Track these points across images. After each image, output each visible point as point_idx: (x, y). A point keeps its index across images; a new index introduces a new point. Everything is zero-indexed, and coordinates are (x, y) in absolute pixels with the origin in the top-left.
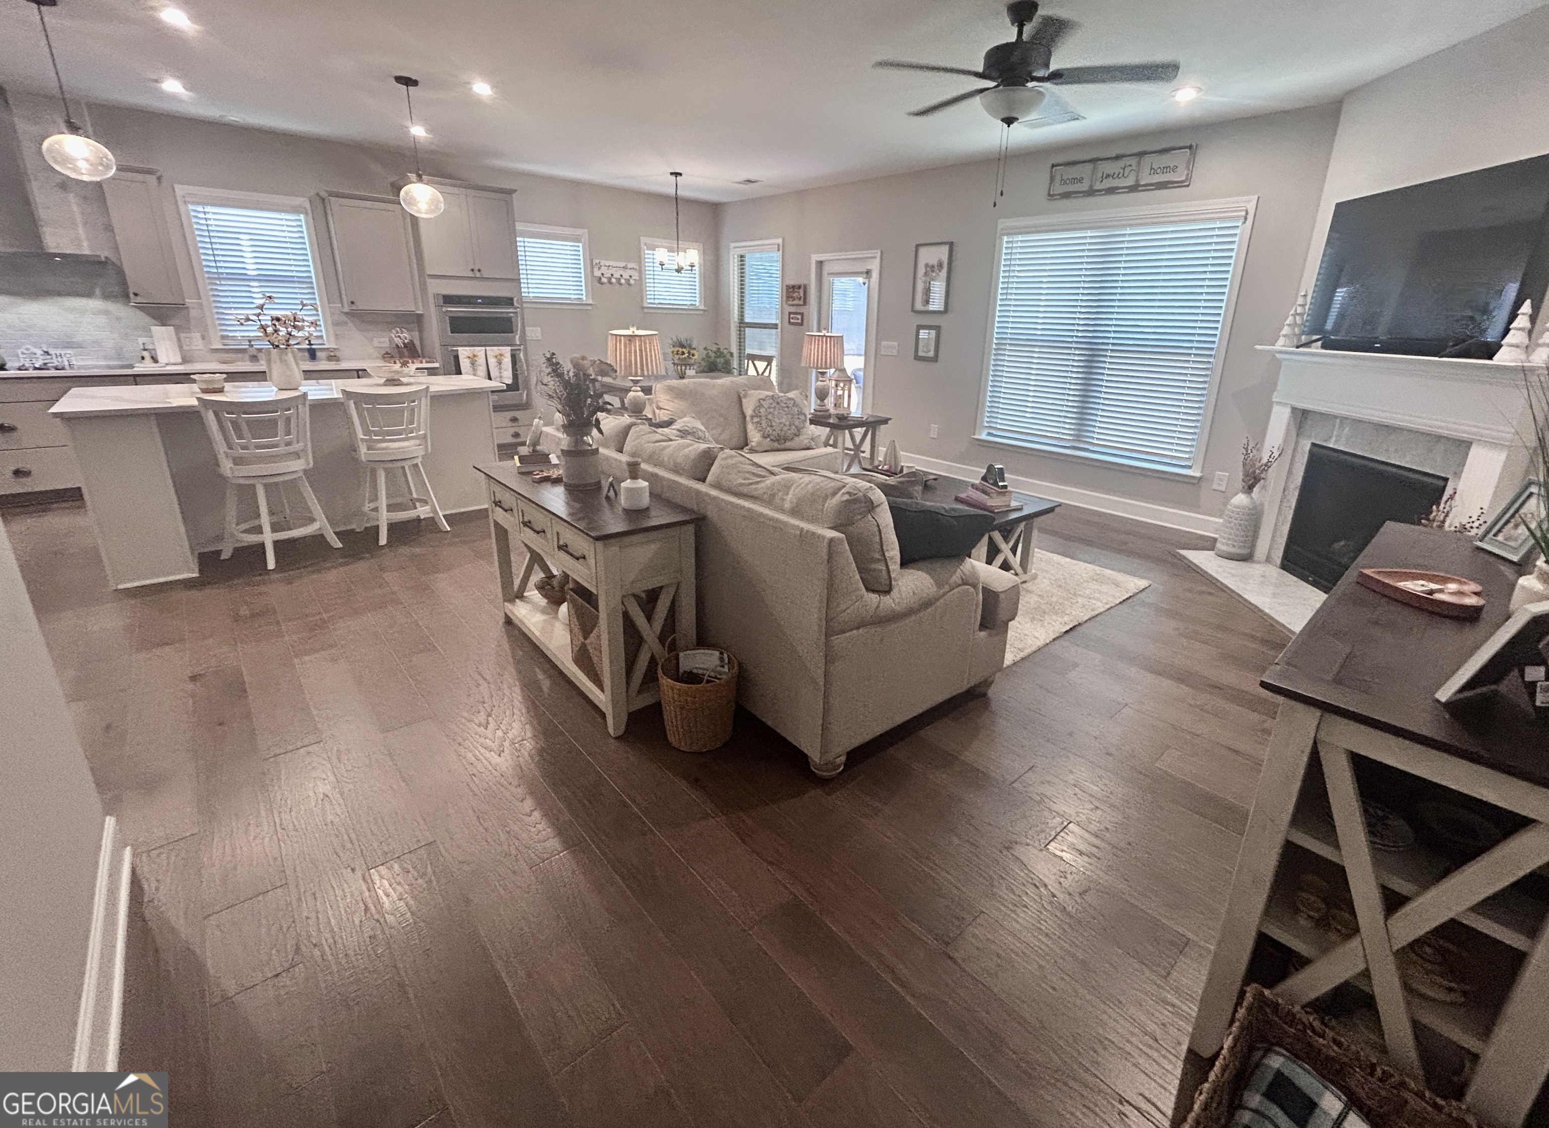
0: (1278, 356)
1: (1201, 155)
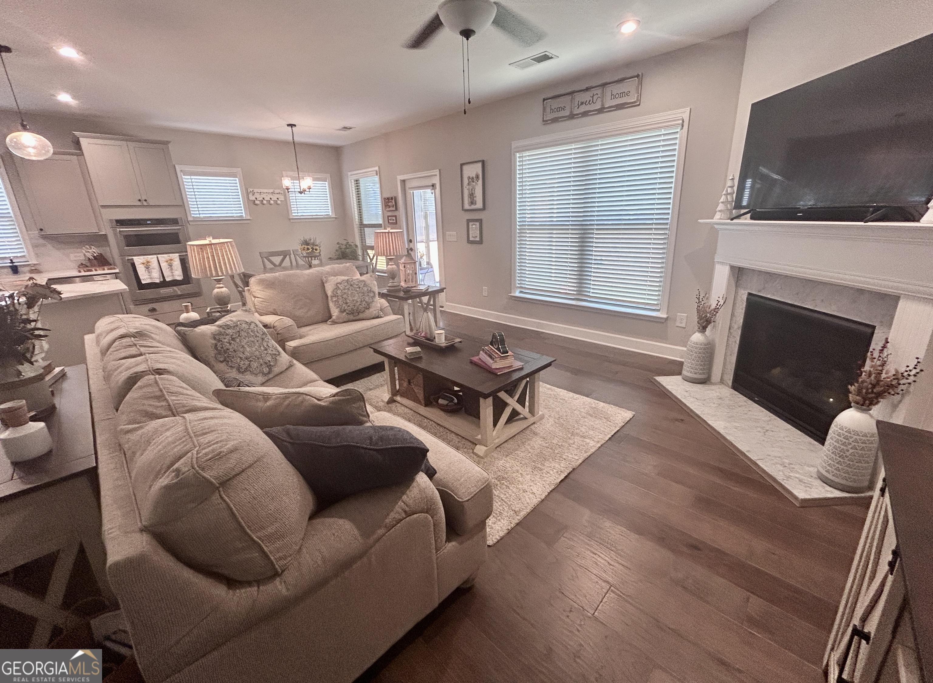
0: (716, 226)
1: (646, 81)
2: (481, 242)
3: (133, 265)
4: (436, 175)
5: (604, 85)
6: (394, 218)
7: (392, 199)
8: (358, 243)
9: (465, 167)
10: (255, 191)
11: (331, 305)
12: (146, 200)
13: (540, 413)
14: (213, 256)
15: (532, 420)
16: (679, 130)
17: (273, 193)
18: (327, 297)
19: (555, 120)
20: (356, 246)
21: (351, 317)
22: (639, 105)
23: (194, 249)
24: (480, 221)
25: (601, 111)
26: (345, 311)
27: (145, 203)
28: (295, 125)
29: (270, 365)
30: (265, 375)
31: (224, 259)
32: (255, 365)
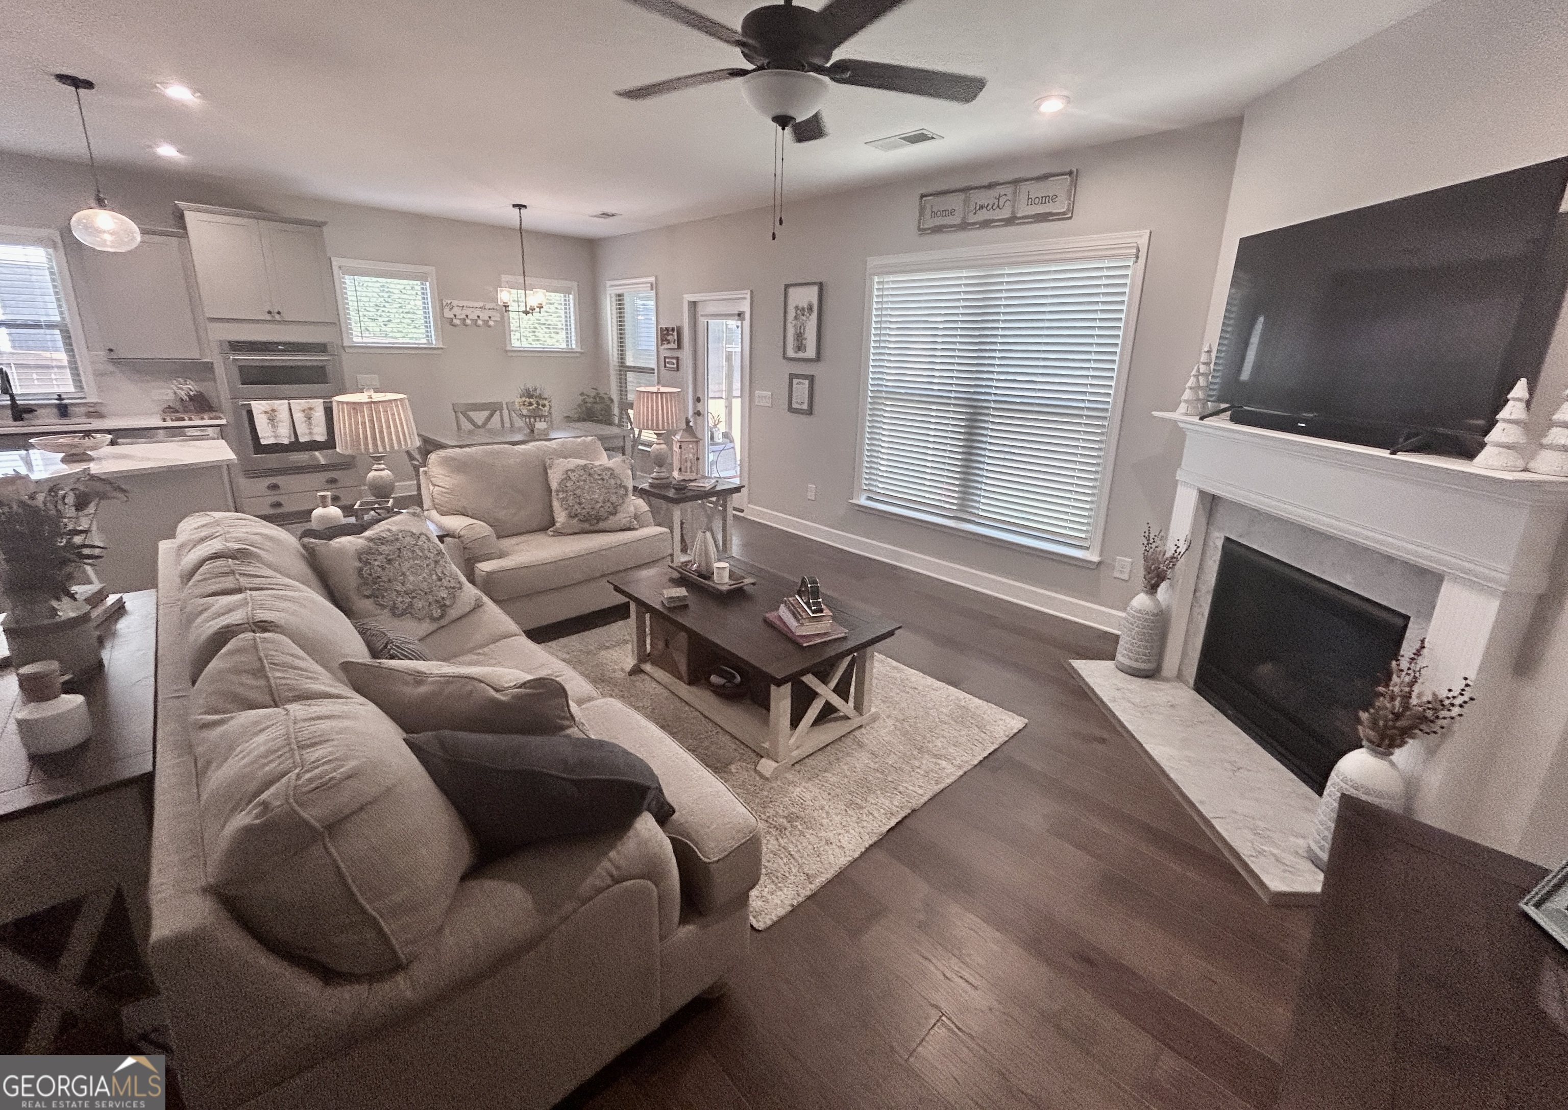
0: (1181, 425)
1: (1083, 182)
2: (810, 412)
3: (250, 413)
4: (744, 298)
5: (1016, 182)
6: (675, 361)
7: (673, 330)
8: (615, 397)
9: (791, 291)
10: (455, 303)
11: (556, 504)
12: (279, 313)
13: (873, 710)
14: (372, 421)
15: (856, 721)
16: (1131, 264)
17: (483, 308)
18: (551, 491)
19: (938, 229)
20: (612, 401)
21: (586, 526)
22: (1070, 218)
23: (343, 409)
24: (811, 379)
25: (1011, 221)
26: (576, 515)
27: (277, 317)
28: (525, 207)
29: (445, 605)
30: (434, 619)
31: (389, 427)
32: (419, 604)
